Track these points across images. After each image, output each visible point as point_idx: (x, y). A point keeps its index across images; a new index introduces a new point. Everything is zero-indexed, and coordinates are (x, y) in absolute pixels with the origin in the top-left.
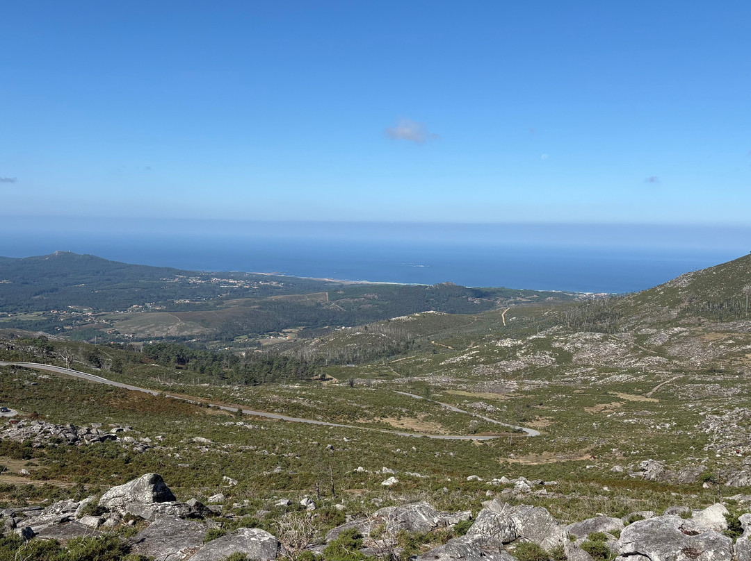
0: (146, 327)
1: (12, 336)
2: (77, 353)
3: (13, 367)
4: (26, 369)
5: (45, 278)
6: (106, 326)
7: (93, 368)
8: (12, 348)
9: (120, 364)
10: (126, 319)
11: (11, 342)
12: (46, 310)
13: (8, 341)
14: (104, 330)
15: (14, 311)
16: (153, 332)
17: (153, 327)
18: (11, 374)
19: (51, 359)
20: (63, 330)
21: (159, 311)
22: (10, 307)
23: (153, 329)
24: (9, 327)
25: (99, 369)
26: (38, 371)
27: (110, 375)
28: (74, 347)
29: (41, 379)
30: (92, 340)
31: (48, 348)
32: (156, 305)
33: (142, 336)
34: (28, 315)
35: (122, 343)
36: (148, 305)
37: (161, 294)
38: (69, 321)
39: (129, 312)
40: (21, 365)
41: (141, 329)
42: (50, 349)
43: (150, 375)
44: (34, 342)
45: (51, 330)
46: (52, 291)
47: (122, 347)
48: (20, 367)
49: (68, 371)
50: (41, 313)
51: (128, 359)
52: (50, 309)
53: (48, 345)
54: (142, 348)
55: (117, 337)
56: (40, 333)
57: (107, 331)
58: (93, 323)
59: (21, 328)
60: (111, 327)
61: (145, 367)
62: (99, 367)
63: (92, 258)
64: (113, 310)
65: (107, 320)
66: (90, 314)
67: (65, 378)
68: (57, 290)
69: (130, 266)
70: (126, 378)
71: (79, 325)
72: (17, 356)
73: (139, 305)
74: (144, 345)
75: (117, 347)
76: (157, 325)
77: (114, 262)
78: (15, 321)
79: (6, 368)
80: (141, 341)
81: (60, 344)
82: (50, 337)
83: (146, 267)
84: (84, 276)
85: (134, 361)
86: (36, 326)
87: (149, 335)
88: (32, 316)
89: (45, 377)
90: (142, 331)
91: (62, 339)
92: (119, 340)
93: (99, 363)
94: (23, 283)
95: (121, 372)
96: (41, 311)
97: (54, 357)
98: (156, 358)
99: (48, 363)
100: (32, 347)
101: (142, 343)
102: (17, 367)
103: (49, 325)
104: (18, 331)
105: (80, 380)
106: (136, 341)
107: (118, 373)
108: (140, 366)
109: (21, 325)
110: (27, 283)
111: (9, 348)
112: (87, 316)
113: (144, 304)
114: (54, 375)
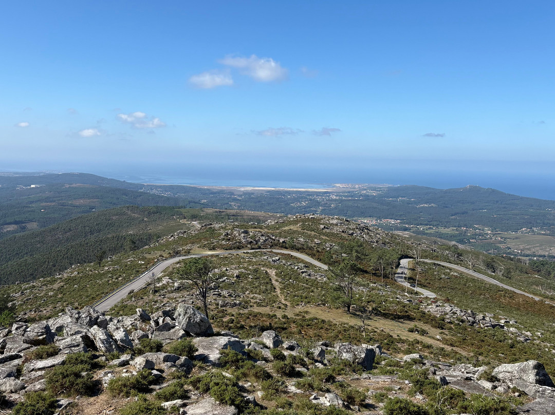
0: (532, 246)
1: (435, 243)
2: (478, 260)
3: (435, 264)
4: (443, 267)
5: (459, 204)
6: (501, 242)
7: (489, 272)
8: (434, 251)
9: (509, 272)
10: (517, 238)
11: (434, 247)
12: (459, 227)
13: (432, 246)
14: (499, 245)
15: (437, 226)
16: (538, 251)
17: (537, 246)
18: (433, 269)
19: (459, 262)
20: (470, 242)
21: (544, 234)
22: (435, 223)
23: (537, 248)
24: (433, 236)
25: (493, 274)
26: (450, 269)
27: (502, 279)
28: (477, 255)
29: (452, 275)
30: (490, 252)
31: (458, 254)
32: (542, 229)
33: (528, 252)
34: (446, 229)
35: (512, 256)
36: (535, 229)
37: (546, 222)
38: (474, 236)
39: (519, 233)
40: (440, 263)
41: (528, 247)
42: (460, 255)
43: (533, 283)
44: (449, 248)
45: (461, 242)
46: (463, 214)
47: (512, 260)
48: (439, 265)
49: (471, 272)
50: (455, 228)
51: (517, 269)
52: (461, 227)
53: (459, 251)
54: (528, 262)
55: (508, 251)
56: (454, 243)
57: (502, 246)
58: (491, 239)
59: (441, 238)
60: (505, 243)
61: (529, 277)
62: (494, 272)
63: (493, 191)
64: (507, 231)
65: (502, 238)
66: (489, 232)
67: (469, 277)
68: (467, 213)
69: (522, 198)
70: (514, 283)
71: (481, 240)
72: (437, 257)
73: (527, 228)
74: (529, 260)
75: (508, 259)
76: (541, 245)
77: (510, 195)
78: (437, 232)
79: (430, 264)
80: (527, 257)
81: (467, 252)
82: (461, 246)
83: (535, 199)
84: (487, 204)
85: (521, 271)
86: (451, 237)
87: (534, 252)
88: (448, 230)
89: (455, 274)
90: (529, 249)
91: (468, 248)
92: (509, 253)
93: (494, 269)
94: (444, 207)
95: (510, 278)
96: (455, 227)
97: (462, 261)
98: (539, 271)
99: (457, 264)
100: (447, 252)
101: (528, 258)
102: (437, 264)
103: (459, 238)
104: (439, 239)
105: (479, 280)
106: (524, 256)
107: (508, 279)
108: (526, 275)
109: (441, 236)
110: (447, 207)
111: (432, 250)
112: (487, 234)
113: (531, 228)
114: (461, 273)
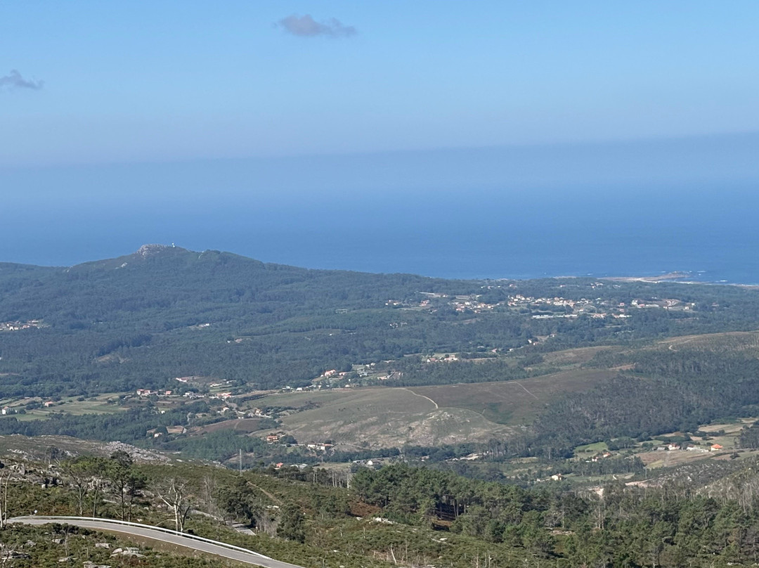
0: (358, 424)
1: (54, 453)
2: (198, 492)
3: (57, 528)
4: (87, 533)
5: (120, 312)
6: (263, 425)
7: (238, 529)
8: (54, 482)
9: (300, 519)
10: (310, 405)
11: (53, 469)
12: (127, 390)
13: (46, 466)
14: (259, 434)
15: (55, 394)
16: (374, 437)
17: (373, 424)
18: (54, 546)
19: (139, 508)
20: (167, 438)
21: (388, 384)
22: (48, 386)
23: (374, 431)
24: (47, 432)
25: (250, 532)
26: (111, 539)
27: (277, 546)
28: (192, 478)
29: (120, 557)
30: (233, 460)
31: (132, 481)
32: (380, 368)
33: (347, 447)
34: (87, 402)
35: (303, 466)
36: (359, 369)
37: (389, 342)
38: (180, 415)
39: (316, 390)
40: (71, 523)
41: (345, 429)
42: (138, 484)
43: (371, 545)
44: (100, 467)
45: (139, 436)
46: (137, 343)
47: (301, 477)
48: (73, 529)
49: (178, 539)
50: (116, 396)
51: (319, 505)
52: (134, 388)
53: (134, 473)
54: (349, 478)
55: (290, 450)
56: (115, 446)
57: (268, 436)
58: (234, 417)
59: (72, 434)
60: (277, 426)
61: (359, 527)
62: (252, 526)
63: (225, 259)
64: (278, 384)
65: (266, 411)
66: (226, 395)
67: (173, 555)
68: (148, 339)
69: (312, 276)
70: (315, 553)
71: (201, 424)
72: (64, 501)
73: (339, 370)
74: (354, 470)
75: (291, 477)
76: (383, 419)
77: (275, 267)
78: (59, 417)
79: (41, 531)
80: (345, 461)
81: (160, 472)
82: (140, 455)
83: (351, 275)
84: (209, 305)
85: (333, 510)
86: (106, 428)
87: (366, 444)
88: (95, 404)
89: (129, 552)
90: (349, 436)
91: (164, 458)
92: (295, 458)
93: (250, 516)
94: (72, 327)
95: (302, 539)
96: (116, 390)
97: (148, 504)
98: (384, 502)
99: (132, 517)
100: (97, 480)
101: (349, 464)
102: (66, 527)
103: (132, 426)
104: (66, 441)
105: (208, 559)
106: (336, 461)
107: (296, 542)
108: (348, 522)
109: (72, 427)
110: (82, 327)
111: (47, 482)
112: (219, 402)
113: (349, 369)
114: (148, 546)
